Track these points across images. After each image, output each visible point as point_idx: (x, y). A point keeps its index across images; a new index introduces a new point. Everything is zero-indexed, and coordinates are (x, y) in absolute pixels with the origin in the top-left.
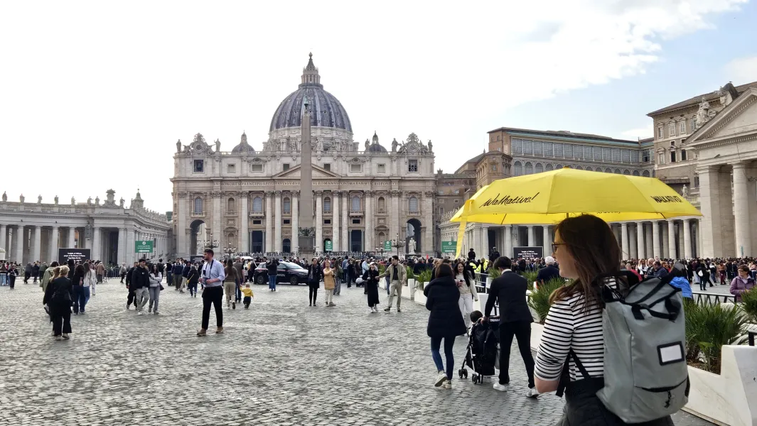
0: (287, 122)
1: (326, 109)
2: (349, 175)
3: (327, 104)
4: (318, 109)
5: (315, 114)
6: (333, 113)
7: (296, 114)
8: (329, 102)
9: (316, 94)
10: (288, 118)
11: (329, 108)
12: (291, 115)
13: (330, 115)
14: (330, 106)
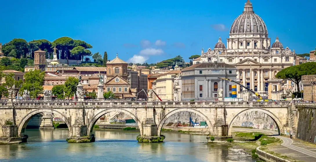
0: (238, 31)
1: (256, 25)
2: (264, 63)
3: (256, 22)
4: (252, 25)
5: (251, 27)
6: (258, 26)
7: (242, 27)
8: (257, 21)
9: (251, 17)
10: (238, 29)
11: (257, 24)
12: (240, 27)
13: (257, 27)
14: (257, 23)
